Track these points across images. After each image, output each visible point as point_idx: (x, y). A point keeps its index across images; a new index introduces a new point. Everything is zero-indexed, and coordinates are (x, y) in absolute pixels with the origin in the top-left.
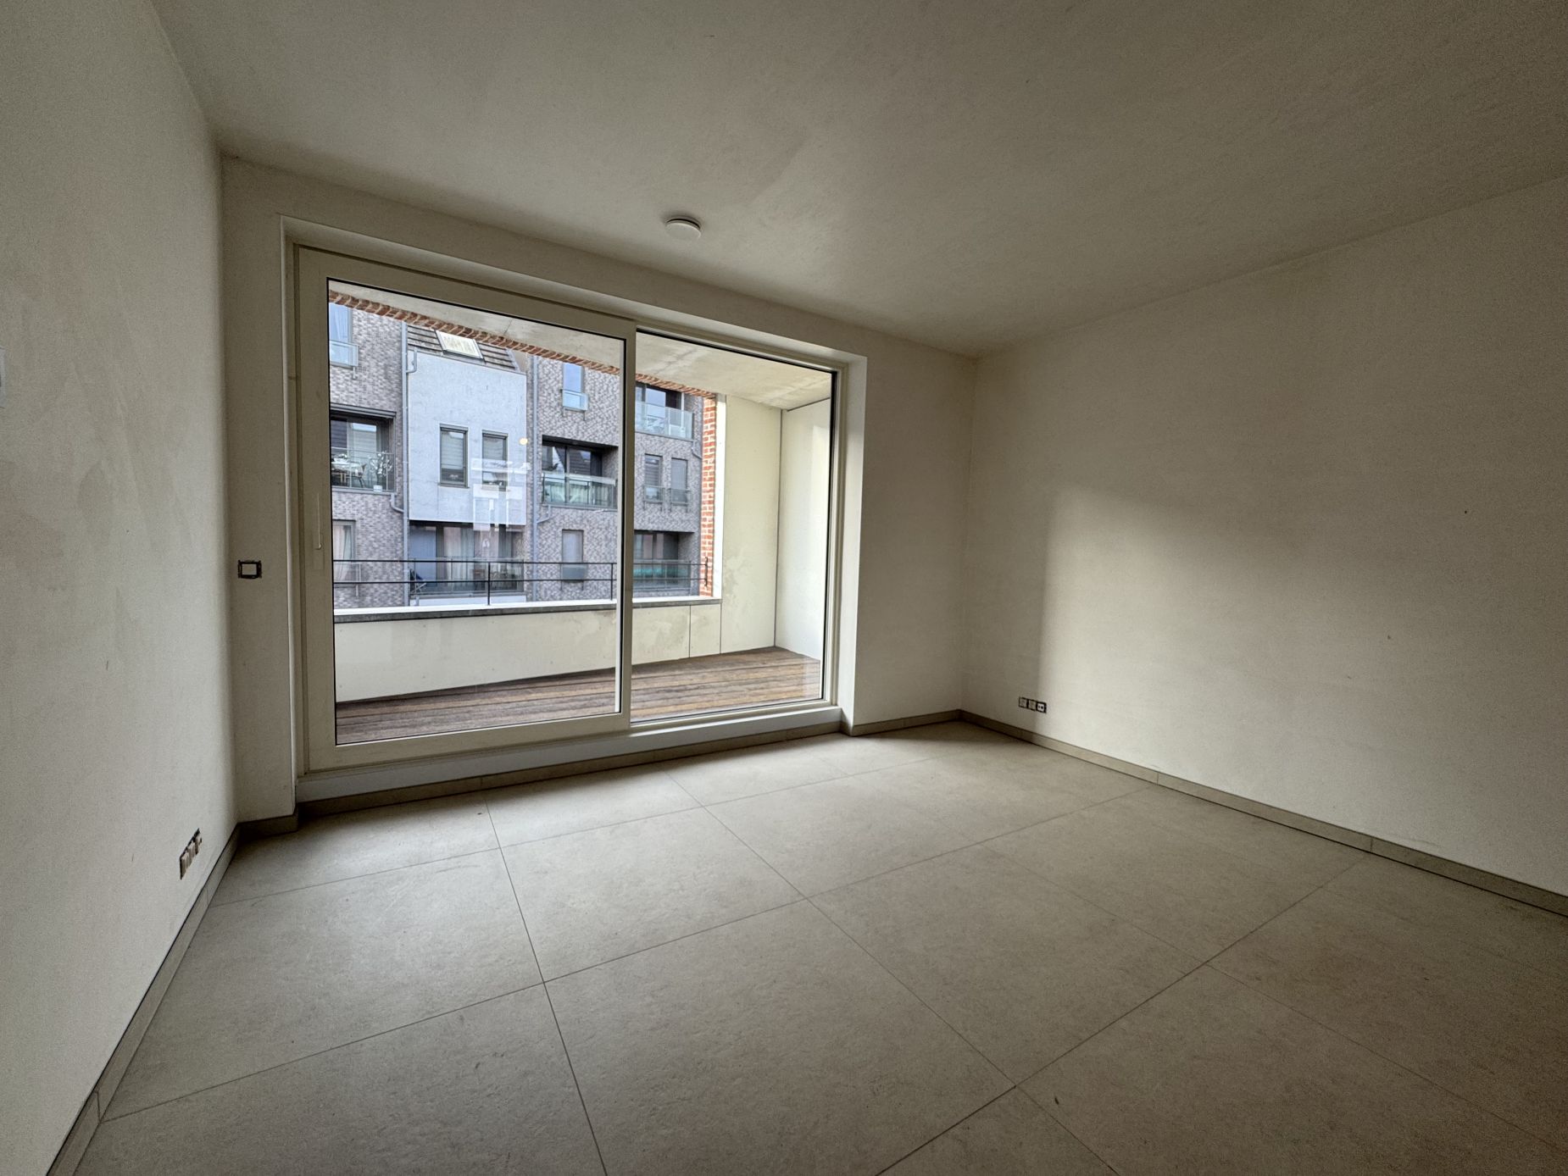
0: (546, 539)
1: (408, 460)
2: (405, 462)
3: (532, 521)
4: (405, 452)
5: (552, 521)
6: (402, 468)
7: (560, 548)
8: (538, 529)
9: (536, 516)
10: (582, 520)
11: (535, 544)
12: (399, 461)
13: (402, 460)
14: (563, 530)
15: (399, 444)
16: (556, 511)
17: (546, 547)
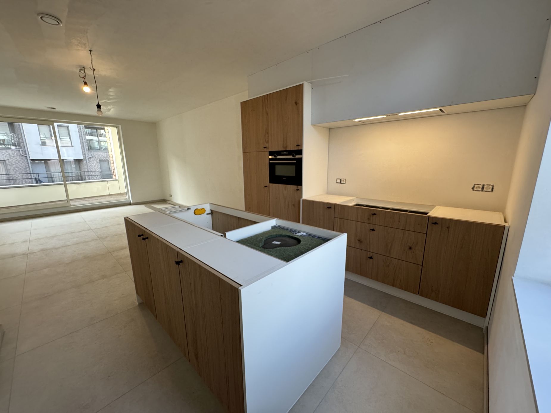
0: (93, 164)
1: (25, 136)
2: (23, 137)
3: (85, 157)
4: (22, 133)
5: (94, 157)
6: (23, 139)
7: (99, 166)
8: (88, 160)
9: (87, 155)
10: (107, 156)
11: (88, 165)
12: (21, 137)
13: (22, 137)
14: (100, 160)
15: (19, 130)
16: (95, 153)
17: (93, 166)
